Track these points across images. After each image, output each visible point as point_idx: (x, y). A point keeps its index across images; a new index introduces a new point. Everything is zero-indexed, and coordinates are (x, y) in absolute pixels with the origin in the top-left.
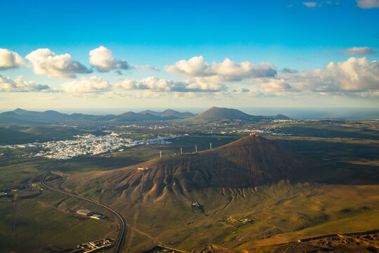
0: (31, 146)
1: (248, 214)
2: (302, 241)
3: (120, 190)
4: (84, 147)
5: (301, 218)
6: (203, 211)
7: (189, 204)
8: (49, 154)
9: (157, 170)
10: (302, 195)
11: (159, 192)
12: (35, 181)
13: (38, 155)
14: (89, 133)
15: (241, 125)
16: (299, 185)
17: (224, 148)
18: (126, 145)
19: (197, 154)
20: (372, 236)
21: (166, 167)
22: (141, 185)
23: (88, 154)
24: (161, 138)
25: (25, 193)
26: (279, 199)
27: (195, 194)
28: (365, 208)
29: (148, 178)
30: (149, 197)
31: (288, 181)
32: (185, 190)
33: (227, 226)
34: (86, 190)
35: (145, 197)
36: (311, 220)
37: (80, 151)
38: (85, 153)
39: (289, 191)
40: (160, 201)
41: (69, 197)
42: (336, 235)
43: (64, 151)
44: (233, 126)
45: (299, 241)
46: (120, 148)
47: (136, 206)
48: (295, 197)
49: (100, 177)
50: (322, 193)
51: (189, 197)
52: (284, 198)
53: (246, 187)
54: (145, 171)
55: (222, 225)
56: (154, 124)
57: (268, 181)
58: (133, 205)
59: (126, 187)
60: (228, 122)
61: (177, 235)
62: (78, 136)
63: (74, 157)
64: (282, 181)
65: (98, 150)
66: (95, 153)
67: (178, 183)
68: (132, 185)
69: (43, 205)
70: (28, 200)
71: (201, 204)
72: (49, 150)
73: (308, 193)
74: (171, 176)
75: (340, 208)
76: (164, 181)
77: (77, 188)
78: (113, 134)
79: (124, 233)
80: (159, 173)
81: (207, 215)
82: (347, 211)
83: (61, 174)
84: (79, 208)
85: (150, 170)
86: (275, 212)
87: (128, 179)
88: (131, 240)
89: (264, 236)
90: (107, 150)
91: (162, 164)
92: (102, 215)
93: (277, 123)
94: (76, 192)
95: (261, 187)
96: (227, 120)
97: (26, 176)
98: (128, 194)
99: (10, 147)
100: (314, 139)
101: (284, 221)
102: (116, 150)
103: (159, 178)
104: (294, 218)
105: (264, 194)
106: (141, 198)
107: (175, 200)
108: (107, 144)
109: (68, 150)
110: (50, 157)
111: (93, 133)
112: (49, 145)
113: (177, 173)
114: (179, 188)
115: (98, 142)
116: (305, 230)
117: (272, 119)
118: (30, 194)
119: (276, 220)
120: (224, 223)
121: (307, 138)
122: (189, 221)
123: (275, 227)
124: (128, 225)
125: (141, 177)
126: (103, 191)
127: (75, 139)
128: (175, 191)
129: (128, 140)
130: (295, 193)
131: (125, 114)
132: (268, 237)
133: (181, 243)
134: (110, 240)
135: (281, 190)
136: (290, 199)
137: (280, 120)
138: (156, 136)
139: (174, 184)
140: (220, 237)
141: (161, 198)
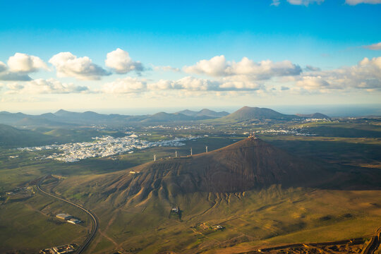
0: (48, 147)
1: (224, 220)
2: (262, 250)
3: (107, 194)
4: (97, 149)
5: (275, 225)
6: (180, 217)
7: (169, 208)
8: (60, 157)
9: (147, 174)
10: (289, 201)
11: (144, 196)
12: (32, 184)
13: (50, 157)
14: (109, 134)
15: (269, 125)
16: (291, 190)
17: (220, 151)
18: (139, 147)
19: (191, 157)
20: (339, 246)
21: (157, 171)
22: (129, 188)
23: (97, 156)
24: (178, 139)
25: (18, 196)
26: (263, 205)
27: (180, 198)
28: (348, 216)
29: (137, 182)
30: (132, 202)
31: (280, 185)
32: (170, 194)
33: (196, 233)
34: (75, 194)
35: (129, 202)
36: (284, 228)
37: (91, 153)
38: (94, 156)
39: (277, 197)
40: (141, 206)
41: (56, 200)
42: (302, 245)
43: (76, 152)
44: (260, 126)
45: (259, 251)
46: (131, 150)
47: (117, 210)
48: (281, 203)
49: (93, 181)
50: (311, 199)
51: (172, 202)
52: (270, 203)
53: (234, 192)
54: (136, 175)
55: (192, 232)
56: (180, 125)
57: (259, 185)
58: (115, 209)
59: (113, 191)
60: (258, 122)
61: (142, 242)
62: (97, 138)
63: (82, 160)
64: (274, 186)
65: (108, 152)
66: (104, 155)
67: (165, 188)
68: (120, 189)
69: (29, 208)
70: (18, 203)
71: (181, 209)
72: (62, 152)
73: (296, 199)
74: (160, 180)
75: (321, 215)
76: (152, 185)
77: (67, 191)
78: (132, 136)
79: (92, 239)
80: (149, 177)
81: (182, 221)
82: (327, 219)
83: (59, 177)
84: (60, 212)
85: (141, 173)
86: (253, 218)
87: (117, 183)
88: (95, 246)
89: (228, 245)
90: (116, 152)
91: (154, 167)
92: (79, 220)
93: (309, 122)
94: (65, 195)
95: (250, 192)
96: (256, 120)
97: (26, 179)
98: (113, 198)
99: (28, 149)
100: (337, 139)
101: (256, 228)
102: (127, 152)
103: (147, 183)
104: (268, 226)
105: (251, 199)
106: (125, 202)
107: (156, 205)
108: (120, 146)
109: (80, 152)
110: (60, 159)
111: (112, 135)
112: (65, 147)
113: (167, 177)
114: (166, 193)
115: (113, 144)
116: (273, 239)
117: (306, 118)
118: (21, 196)
119: (249, 227)
120: (194, 230)
121: (329, 139)
122: (161, 227)
123: (243, 235)
124: (99, 230)
125: (131, 181)
126: (90, 195)
127: (92, 141)
128: (160, 195)
129: (143, 142)
130: (282, 199)
131: (157, 114)
132: (231, 246)
133: (142, 249)
134: (74, 245)
135: (269, 195)
136: (275, 205)
137: (313, 120)
138: (173, 138)
139: (161, 188)
140: (182, 245)
141: (144, 202)
